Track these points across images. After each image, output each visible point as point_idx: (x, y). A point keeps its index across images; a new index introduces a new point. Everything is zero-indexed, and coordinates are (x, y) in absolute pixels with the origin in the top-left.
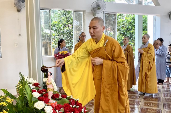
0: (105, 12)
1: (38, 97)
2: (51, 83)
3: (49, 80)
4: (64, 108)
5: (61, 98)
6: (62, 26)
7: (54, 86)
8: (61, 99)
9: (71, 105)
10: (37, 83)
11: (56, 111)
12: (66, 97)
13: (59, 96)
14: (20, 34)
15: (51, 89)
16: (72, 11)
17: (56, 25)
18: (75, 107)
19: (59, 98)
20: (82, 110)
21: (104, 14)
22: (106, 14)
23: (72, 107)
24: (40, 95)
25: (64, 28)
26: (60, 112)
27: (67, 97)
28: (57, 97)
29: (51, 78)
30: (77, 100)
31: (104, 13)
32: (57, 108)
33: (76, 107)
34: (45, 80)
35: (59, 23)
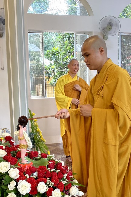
0: (121, 34)
1: (3, 156)
2: (24, 138)
3: (21, 133)
4: (38, 171)
5: (40, 157)
6: (64, 54)
7: (27, 142)
8: (40, 159)
9: (49, 169)
10: (9, 137)
11: (26, 176)
12: (46, 157)
13: (38, 155)
14: (3, 68)
15: (24, 146)
16: (73, 34)
17: (56, 52)
18: (54, 171)
19: (37, 157)
20: (64, 175)
21: (119, 36)
22: (122, 36)
23: (49, 171)
24: (7, 153)
25: (67, 57)
26: (31, 176)
27: (48, 156)
28: (35, 156)
29: (24, 131)
30: (58, 162)
31: (119, 34)
32: (28, 172)
33: (56, 171)
34: (16, 134)
35: (61, 50)
